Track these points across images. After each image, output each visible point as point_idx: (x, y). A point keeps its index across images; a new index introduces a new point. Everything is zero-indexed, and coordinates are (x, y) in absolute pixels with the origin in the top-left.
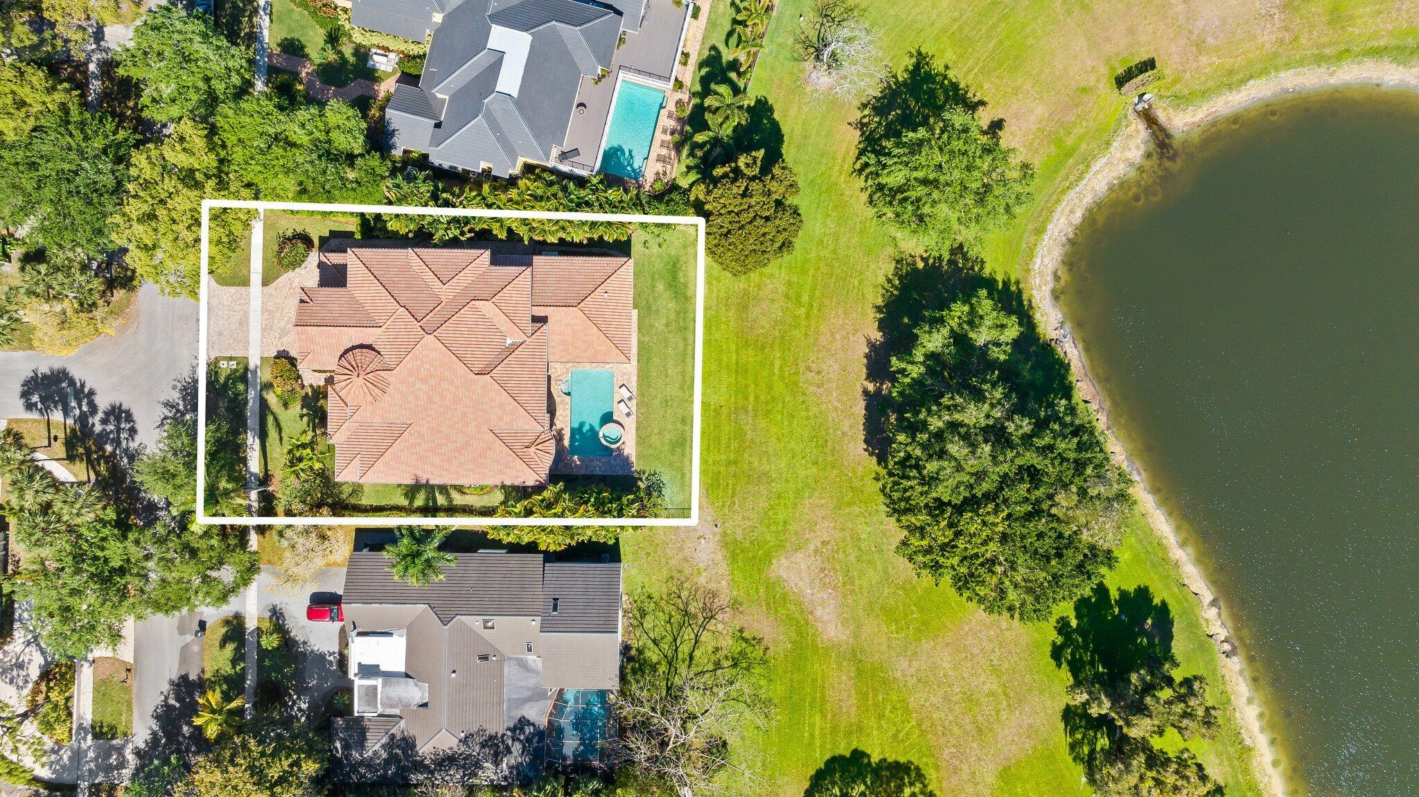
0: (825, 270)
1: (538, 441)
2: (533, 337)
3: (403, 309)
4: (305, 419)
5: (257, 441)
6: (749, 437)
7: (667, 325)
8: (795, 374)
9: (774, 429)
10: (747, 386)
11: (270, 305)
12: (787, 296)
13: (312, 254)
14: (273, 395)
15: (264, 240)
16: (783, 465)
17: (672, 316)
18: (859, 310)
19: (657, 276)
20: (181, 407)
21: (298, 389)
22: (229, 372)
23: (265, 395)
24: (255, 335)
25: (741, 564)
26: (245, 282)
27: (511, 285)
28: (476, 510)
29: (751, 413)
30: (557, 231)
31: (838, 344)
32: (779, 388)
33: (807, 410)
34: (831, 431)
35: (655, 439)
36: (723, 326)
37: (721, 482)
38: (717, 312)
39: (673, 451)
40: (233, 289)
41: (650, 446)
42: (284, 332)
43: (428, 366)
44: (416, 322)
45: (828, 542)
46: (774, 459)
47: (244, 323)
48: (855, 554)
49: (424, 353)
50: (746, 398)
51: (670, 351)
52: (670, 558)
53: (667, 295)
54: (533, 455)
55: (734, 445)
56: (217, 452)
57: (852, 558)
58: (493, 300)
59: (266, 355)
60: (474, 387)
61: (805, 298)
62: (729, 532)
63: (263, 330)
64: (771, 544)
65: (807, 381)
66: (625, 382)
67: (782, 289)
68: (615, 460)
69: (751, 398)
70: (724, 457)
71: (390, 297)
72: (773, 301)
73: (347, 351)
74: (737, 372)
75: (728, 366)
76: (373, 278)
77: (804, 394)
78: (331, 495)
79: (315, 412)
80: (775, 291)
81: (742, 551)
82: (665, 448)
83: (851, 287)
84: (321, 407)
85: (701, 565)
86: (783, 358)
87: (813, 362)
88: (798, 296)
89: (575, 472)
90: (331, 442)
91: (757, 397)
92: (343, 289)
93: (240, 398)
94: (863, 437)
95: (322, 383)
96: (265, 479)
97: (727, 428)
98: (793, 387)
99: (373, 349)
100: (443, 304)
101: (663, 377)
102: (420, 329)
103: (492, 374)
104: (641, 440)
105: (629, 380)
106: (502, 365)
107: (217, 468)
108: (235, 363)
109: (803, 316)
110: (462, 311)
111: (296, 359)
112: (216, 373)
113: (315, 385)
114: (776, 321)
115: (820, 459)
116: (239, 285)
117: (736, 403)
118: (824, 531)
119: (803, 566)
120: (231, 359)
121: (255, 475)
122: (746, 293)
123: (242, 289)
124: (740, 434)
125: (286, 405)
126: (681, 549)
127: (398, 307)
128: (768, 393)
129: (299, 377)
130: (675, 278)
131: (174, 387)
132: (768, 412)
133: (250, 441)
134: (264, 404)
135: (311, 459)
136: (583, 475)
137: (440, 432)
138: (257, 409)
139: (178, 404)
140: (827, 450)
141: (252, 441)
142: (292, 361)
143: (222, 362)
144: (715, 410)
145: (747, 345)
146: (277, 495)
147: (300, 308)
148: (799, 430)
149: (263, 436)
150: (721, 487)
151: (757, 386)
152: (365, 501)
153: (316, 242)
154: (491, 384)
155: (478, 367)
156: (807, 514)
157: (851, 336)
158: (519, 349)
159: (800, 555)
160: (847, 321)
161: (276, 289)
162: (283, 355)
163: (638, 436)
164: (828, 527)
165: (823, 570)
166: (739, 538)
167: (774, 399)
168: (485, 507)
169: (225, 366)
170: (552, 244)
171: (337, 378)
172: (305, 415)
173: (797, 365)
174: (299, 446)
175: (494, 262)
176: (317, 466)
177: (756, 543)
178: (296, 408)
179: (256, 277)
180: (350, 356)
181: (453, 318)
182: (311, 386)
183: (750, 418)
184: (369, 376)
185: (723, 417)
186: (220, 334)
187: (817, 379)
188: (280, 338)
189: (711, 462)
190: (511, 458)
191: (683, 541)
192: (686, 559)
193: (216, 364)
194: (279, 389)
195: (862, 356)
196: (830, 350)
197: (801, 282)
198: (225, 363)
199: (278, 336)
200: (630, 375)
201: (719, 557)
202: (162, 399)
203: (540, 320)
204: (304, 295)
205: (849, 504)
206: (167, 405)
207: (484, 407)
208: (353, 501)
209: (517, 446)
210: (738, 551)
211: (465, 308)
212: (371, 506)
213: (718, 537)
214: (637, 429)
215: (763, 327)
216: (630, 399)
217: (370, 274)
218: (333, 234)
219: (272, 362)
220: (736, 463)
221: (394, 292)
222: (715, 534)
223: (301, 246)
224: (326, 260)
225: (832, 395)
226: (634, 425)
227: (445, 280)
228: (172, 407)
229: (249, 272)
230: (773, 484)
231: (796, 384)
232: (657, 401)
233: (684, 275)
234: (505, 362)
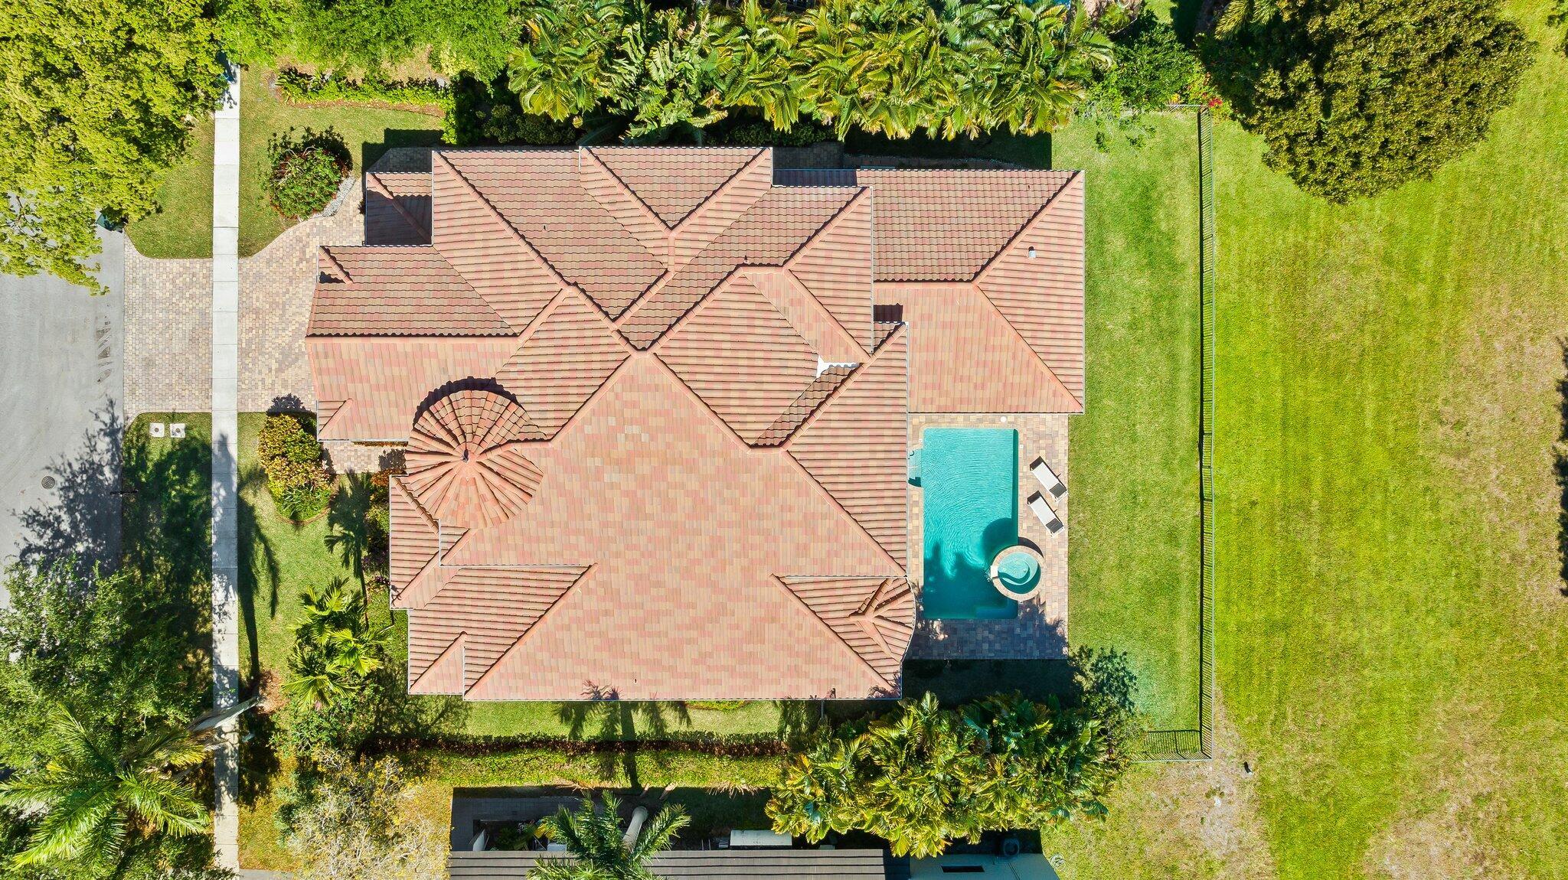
0: (1470, 200)
1: (881, 598)
2: (880, 354)
3: (571, 291)
4: (339, 548)
5: (234, 597)
6: (1313, 570)
7: (1133, 326)
8: (1408, 428)
9: (1364, 551)
10: (1306, 458)
11: (259, 300)
12: (1387, 260)
13: (347, 182)
14: (267, 497)
15: (243, 154)
16: (1386, 629)
17: (1145, 306)
18: (1546, 286)
19: (1107, 218)
20: (65, 527)
21: (321, 482)
22: (168, 447)
23: (250, 498)
24: (225, 364)
25: (1300, 848)
26: (203, 249)
27: (830, 229)
28: (719, 743)
29: (1318, 518)
30: (916, 107)
31: (1500, 362)
32: (1376, 459)
33: (1435, 507)
34: (1488, 553)
35: (1110, 580)
36: (1253, 328)
37: (1256, 670)
38: (1241, 295)
39: (1150, 606)
40: (174, 265)
41: (1099, 595)
42: (287, 358)
43: (635, 429)
44: (606, 322)
45: (1489, 797)
46: (1367, 617)
47: (201, 337)
48: (1550, 824)
49: (627, 396)
50: (1306, 483)
51: (1141, 382)
52: (1149, 840)
53: (1131, 259)
54: (869, 629)
55: (1283, 587)
56: (129, 639)
57: (1545, 831)
58: (791, 265)
59: (251, 408)
60: (745, 478)
61: (1427, 262)
62: (1273, 779)
63: (243, 353)
64: (1365, 801)
65: (1432, 445)
66: (1043, 454)
67: (1376, 243)
68: (1024, 627)
69: (1317, 485)
70: (1260, 615)
71: (538, 263)
72: (1356, 270)
73: (434, 397)
74: (1285, 425)
75: (1265, 417)
76: (494, 217)
77: (1427, 472)
78: (398, 718)
79: (361, 532)
80: (1362, 248)
81: (1303, 819)
82: (1134, 598)
83: (1526, 238)
84: (375, 523)
85: (1216, 854)
86: (1382, 394)
87: (1446, 401)
88: (1412, 259)
89: (935, 655)
90: (398, 605)
91: (1328, 483)
92: (423, 248)
93: (195, 503)
94: (1560, 565)
95: (374, 468)
96: (251, 685)
97: (1268, 551)
98: (1404, 459)
99: (499, 391)
100: (669, 277)
101: (1126, 441)
102: (616, 338)
103: (789, 446)
104: (1078, 582)
105: (1051, 449)
106: (812, 423)
107: (132, 677)
108: (182, 426)
109: (1424, 300)
110: (717, 294)
111: (314, 416)
112: (142, 450)
113: (358, 472)
114: (1364, 314)
115: (1467, 615)
116: (188, 255)
117: (1284, 494)
118: (1477, 771)
119: (1435, 850)
120: (173, 417)
121: (232, 675)
122: (1299, 253)
123: (197, 264)
124: (1294, 564)
125: (296, 520)
126: (1171, 820)
127: (560, 285)
128: (1353, 472)
129: (323, 455)
130: (1148, 221)
131: (48, 483)
132: (1352, 515)
133: (218, 597)
134: (245, 515)
135: (352, 652)
136: (954, 662)
137: (659, 584)
138: (232, 527)
139: (58, 519)
140: (1481, 594)
141: (223, 596)
142: (307, 421)
143: (154, 425)
144: (1239, 511)
145: (1305, 367)
146: (281, 724)
147: (319, 295)
148: (1420, 552)
149: (246, 587)
150: (1256, 682)
151: (1328, 454)
152: (474, 729)
153: (357, 156)
154: (789, 470)
155: (755, 429)
156: (1441, 736)
157: (1526, 344)
158: (849, 384)
159: (1426, 826)
160: (1517, 311)
161: (269, 262)
162: (287, 408)
163: (1074, 574)
164: (1488, 764)
165: (1479, 858)
166: (1295, 791)
167: (1365, 485)
168: (739, 737)
169: (161, 434)
170: (900, 142)
171: (411, 462)
172: (338, 539)
173: (1413, 409)
174: (324, 619)
175: (783, 176)
176: (368, 665)
177: (1330, 801)
178: (318, 524)
179: (226, 240)
180: (442, 407)
181: (698, 310)
182: (351, 475)
183: (1317, 528)
184: (492, 455)
185: (1258, 525)
186: (149, 363)
187: (1456, 438)
188: (280, 370)
189: (1232, 627)
190: (817, 641)
191: (1176, 802)
192: (1181, 840)
193: (139, 429)
194: (280, 484)
195: (1553, 386)
196: (1481, 376)
197: (1416, 227)
198: (161, 426)
199: (274, 366)
200: (1053, 436)
201: (1252, 834)
202: (23, 506)
203: (888, 314)
204: (329, 263)
205: (1533, 712)
206: (33, 519)
207: (765, 524)
208: (447, 728)
209: (836, 612)
210: (1294, 821)
211: (725, 286)
212: (487, 738)
213: (1250, 791)
214: (1071, 557)
215: (1338, 328)
216: (1058, 491)
217: (487, 210)
218: (396, 138)
219: (262, 423)
220: (1286, 627)
221: (550, 251)
222: (1242, 786)
223: (323, 163)
224: (379, 189)
225: (1487, 474)
226: (1064, 550)
227: (672, 219)
228: (45, 524)
229: (211, 225)
230: (1366, 672)
231: (1411, 450)
232: (1113, 495)
233: (1168, 216)
234: (818, 415)
